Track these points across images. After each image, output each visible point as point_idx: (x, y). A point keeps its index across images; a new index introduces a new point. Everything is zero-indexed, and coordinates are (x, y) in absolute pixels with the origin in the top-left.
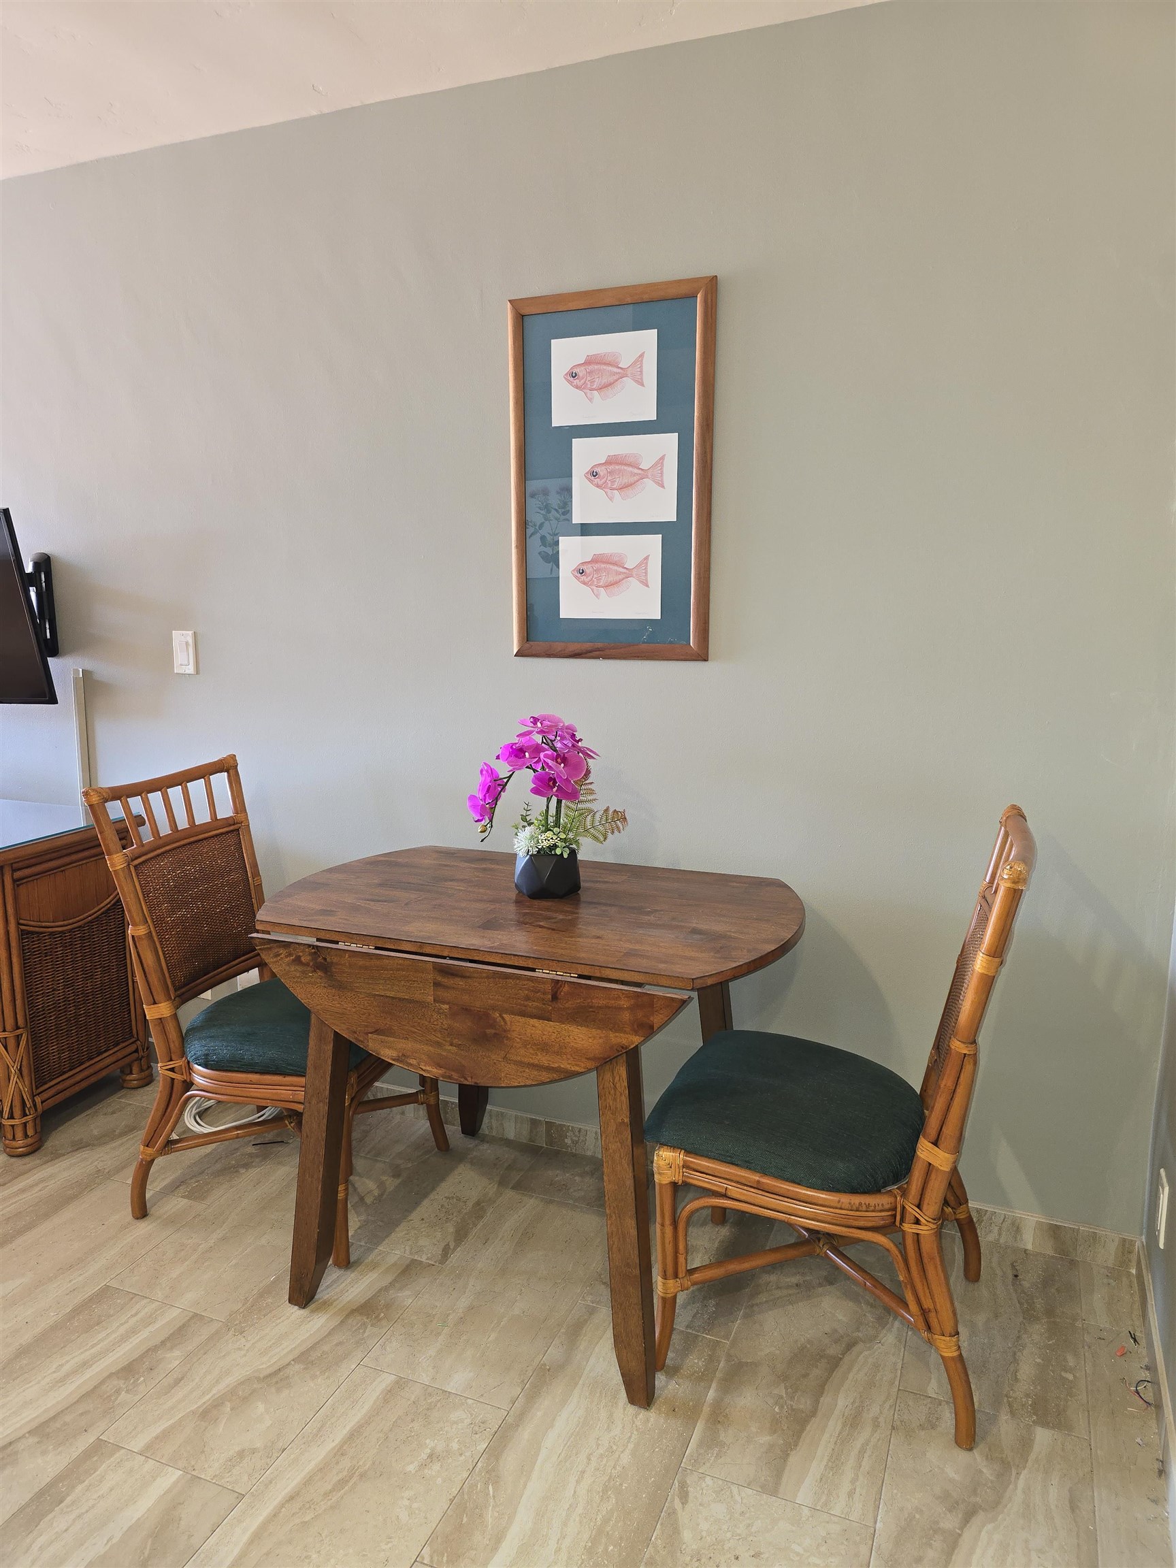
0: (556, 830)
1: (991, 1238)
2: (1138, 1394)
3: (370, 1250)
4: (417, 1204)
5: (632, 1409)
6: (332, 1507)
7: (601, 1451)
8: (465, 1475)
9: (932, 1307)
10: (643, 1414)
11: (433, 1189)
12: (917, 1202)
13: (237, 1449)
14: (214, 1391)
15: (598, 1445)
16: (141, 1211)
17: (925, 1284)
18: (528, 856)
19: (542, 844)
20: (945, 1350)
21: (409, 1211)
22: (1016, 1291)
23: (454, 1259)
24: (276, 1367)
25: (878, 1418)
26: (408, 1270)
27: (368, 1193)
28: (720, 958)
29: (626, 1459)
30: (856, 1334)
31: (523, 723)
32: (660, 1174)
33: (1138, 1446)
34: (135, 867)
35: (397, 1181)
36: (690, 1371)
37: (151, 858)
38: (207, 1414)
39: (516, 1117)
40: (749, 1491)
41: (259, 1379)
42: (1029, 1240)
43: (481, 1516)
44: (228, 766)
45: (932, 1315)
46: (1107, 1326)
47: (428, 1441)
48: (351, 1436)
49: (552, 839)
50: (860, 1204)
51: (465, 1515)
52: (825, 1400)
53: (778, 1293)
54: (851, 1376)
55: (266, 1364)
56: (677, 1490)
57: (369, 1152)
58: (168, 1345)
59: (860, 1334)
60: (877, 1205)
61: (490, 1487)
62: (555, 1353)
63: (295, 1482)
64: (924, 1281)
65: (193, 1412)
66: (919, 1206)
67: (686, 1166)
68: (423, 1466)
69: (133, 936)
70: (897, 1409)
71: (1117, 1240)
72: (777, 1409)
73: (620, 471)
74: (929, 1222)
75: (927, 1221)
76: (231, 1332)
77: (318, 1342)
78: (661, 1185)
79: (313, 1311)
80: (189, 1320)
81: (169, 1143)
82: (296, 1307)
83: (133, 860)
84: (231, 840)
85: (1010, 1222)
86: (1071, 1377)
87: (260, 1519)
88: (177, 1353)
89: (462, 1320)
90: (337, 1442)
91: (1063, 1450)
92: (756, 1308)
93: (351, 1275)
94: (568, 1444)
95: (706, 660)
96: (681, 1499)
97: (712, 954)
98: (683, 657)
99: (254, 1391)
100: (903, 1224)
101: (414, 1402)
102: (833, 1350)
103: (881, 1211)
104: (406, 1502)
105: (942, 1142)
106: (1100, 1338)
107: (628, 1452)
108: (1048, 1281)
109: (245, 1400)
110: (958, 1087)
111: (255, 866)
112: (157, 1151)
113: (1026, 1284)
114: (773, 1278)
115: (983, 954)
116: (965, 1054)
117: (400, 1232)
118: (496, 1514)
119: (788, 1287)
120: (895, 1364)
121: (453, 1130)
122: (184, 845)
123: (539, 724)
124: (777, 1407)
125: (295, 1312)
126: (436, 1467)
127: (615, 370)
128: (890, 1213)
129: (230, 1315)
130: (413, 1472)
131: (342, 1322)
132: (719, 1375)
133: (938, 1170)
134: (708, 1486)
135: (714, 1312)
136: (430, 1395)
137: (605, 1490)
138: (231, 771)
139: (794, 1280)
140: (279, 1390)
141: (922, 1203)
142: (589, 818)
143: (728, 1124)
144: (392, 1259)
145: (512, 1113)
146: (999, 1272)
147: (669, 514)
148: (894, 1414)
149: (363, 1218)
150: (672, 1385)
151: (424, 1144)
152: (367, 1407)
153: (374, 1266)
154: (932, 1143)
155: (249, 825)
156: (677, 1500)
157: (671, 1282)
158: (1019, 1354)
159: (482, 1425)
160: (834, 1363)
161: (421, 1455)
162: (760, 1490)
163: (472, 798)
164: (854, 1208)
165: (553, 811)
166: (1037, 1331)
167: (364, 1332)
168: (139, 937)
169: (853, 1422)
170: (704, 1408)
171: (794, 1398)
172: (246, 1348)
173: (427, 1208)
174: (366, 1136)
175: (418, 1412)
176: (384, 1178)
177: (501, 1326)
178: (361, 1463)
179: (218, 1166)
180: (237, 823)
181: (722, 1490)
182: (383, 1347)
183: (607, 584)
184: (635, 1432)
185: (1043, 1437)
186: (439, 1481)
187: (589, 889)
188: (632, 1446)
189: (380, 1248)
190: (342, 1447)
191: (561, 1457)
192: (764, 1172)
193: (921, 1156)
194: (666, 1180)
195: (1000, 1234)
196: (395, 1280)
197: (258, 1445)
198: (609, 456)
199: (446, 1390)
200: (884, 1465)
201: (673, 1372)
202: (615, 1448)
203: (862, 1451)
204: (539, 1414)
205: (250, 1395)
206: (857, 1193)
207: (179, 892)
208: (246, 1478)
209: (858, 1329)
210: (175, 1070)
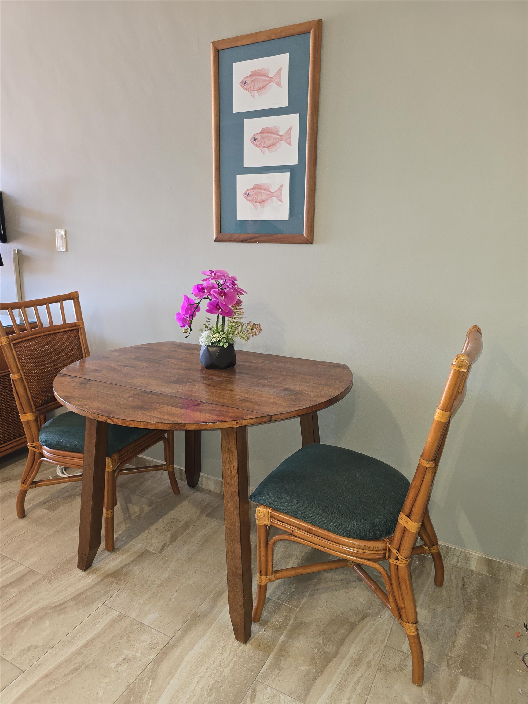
0: (222, 333)
1: (453, 562)
2: (524, 661)
3: (126, 543)
4: (156, 520)
5: (237, 643)
6: (66, 684)
7: (215, 666)
8: (139, 673)
9: (403, 606)
10: (242, 646)
11: (167, 513)
12: (397, 547)
13: (28, 645)
14: (28, 612)
15: (214, 662)
16: (22, 514)
17: (400, 594)
18: (206, 346)
19: (213, 340)
20: (408, 631)
21: (152, 524)
22: (462, 593)
23: (166, 552)
24: (61, 602)
25: (370, 661)
26: (143, 555)
27: (134, 513)
28: (292, 404)
29: (227, 672)
30: (368, 611)
31: (204, 273)
32: (258, 520)
33: (519, 694)
34: (14, 344)
35: (150, 508)
36: (273, 624)
37: (24, 341)
38: (19, 625)
39: (214, 480)
40: (290, 698)
41: (51, 608)
42: (474, 566)
43: (141, 697)
44: (74, 297)
45: (403, 611)
46: (512, 619)
47: (125, 651)
48: (87, 645)
49: (218, 337)
50: (365, 546)
51: (133, 696)
52: (344, 648)
53: (330, 584)
54: (361, 635)
55: (56, 600)
56: (250, 693)
57: (140, 492)
58: (13, 584)
59: (370, 611)
60: (374, 547)
61: (151, 681)
62: (204, 607)
63: (52, 667)
64: (400, 591)
65: (13, 622)
66: (398, 550)
67: (272, 516)
68: (119, 665)
69: (12, 379)
70: (383, 657)
71: (523, 570)
72: (316, 651)
73: (268, 136)
74: (404, 560)
75: (403, 559)
76: (45, 581)
77: (86, 590)
78: (259, 526)
79: (89, 573)
80: (27, 573)
81: (33, 482)
82: (81, 571)
83: (12, 341)
84: (73, 334)
85: (464, 555)
86: (485, 647)
87: (27, 686)
88: (16, 589)
89: (161, 585)
90: (80, 646)
91: (474, 692)
92: (316, 591)
93: (113, 555)
94: (198, 660)
95: (312, 243)
96: (251, 699)
97: (289, 402)
98: (299, 242)
99: (47, 614)
100: (390, 559)
101: (124, 628)
102: (354, 619)
103: (377, 550)
104: (104, 685)
105: (412, 516)
106: (506, 626)
107: (229, 668)
108: (481, 589)
109: (41, 618)
110: (422, 486)
111: (87, 348)
112: (28, 486)
113: (468, 590)
114: (329, 575)
115: (439, 409)
116: (427, 467)
117: (144, 535)
118: (149, 697)
119: (336, 581)
120: (387, 630)
121: (183, 484)
122: (45, 335)
123: (213, 274)
124: (316, 650)
125: (80, 573)
126: (125, 666)
127: (267, 78)
128: (382, 552)
129: (48, 572)
130: (113, 667)
131: (102, 580)
132: (288, 628)
133: (409, 531)
134: (267, 693)
135: (294, 592)
136: (134, 625)
137: (211, 689)
138: (75, 299)
139: (340, 577)
140: (58, 615)
141: (400, 548)
142: (240, 327)
143: (296, 496)
144: (136, 549)
145: (213, 478)
146: (454, 582)
147: (294, 161)
148: (381, 660)
149: (127, 526)
150: (262, 631)
151: (168, 490)
152: (100, 628)
153: (126, 551)
154: (407, 516)
155: (84, 327)
156: (249, 699)
157: (264, 577)
158: (458, 631)
159: (156, 645)
160: (353, 627)
161: (120, 658)
162: (296, 698)
163: (178, 314)
164: (361, 548)
165: (220, 323)
166: (471, 619)
167: (111, 587)
168: (16, 380)
169: (356, 663)
170: (276, 646)
171: (326, 645)
172: (50, 590)
173: (161, 524)
174: (142, 484)
175: (126, 633)
176: (144, 506)
177: (180, 590)
178: (88, 660)
179: (67, 494)
180: (77, 326)
181: (275, 696)
182: (118, 595)
183: (260, 201)
184: (235, 657)
185: (464, 682)
186: (125, 674)
187: (240, 365)
188: (232, 665)
189: (132, 542)
190: (81, 649)
191: (192, 667)
192: (313, 524)
193: (401, 523)
194: (261, 524)
195: (458, 561)
196: (134, 560)
197: (40, 644)
198: (263, 128)
199: (143, 622)
200: (369, 691)
201: (264, 624)
202: (222, 665)
203: (358, 681)
204: (187, 641)
205: (44, 616)
206: (364, 539)
207: (40, 358)
208: (28, 661)
209: (369, 608)
210: (36, 447)
